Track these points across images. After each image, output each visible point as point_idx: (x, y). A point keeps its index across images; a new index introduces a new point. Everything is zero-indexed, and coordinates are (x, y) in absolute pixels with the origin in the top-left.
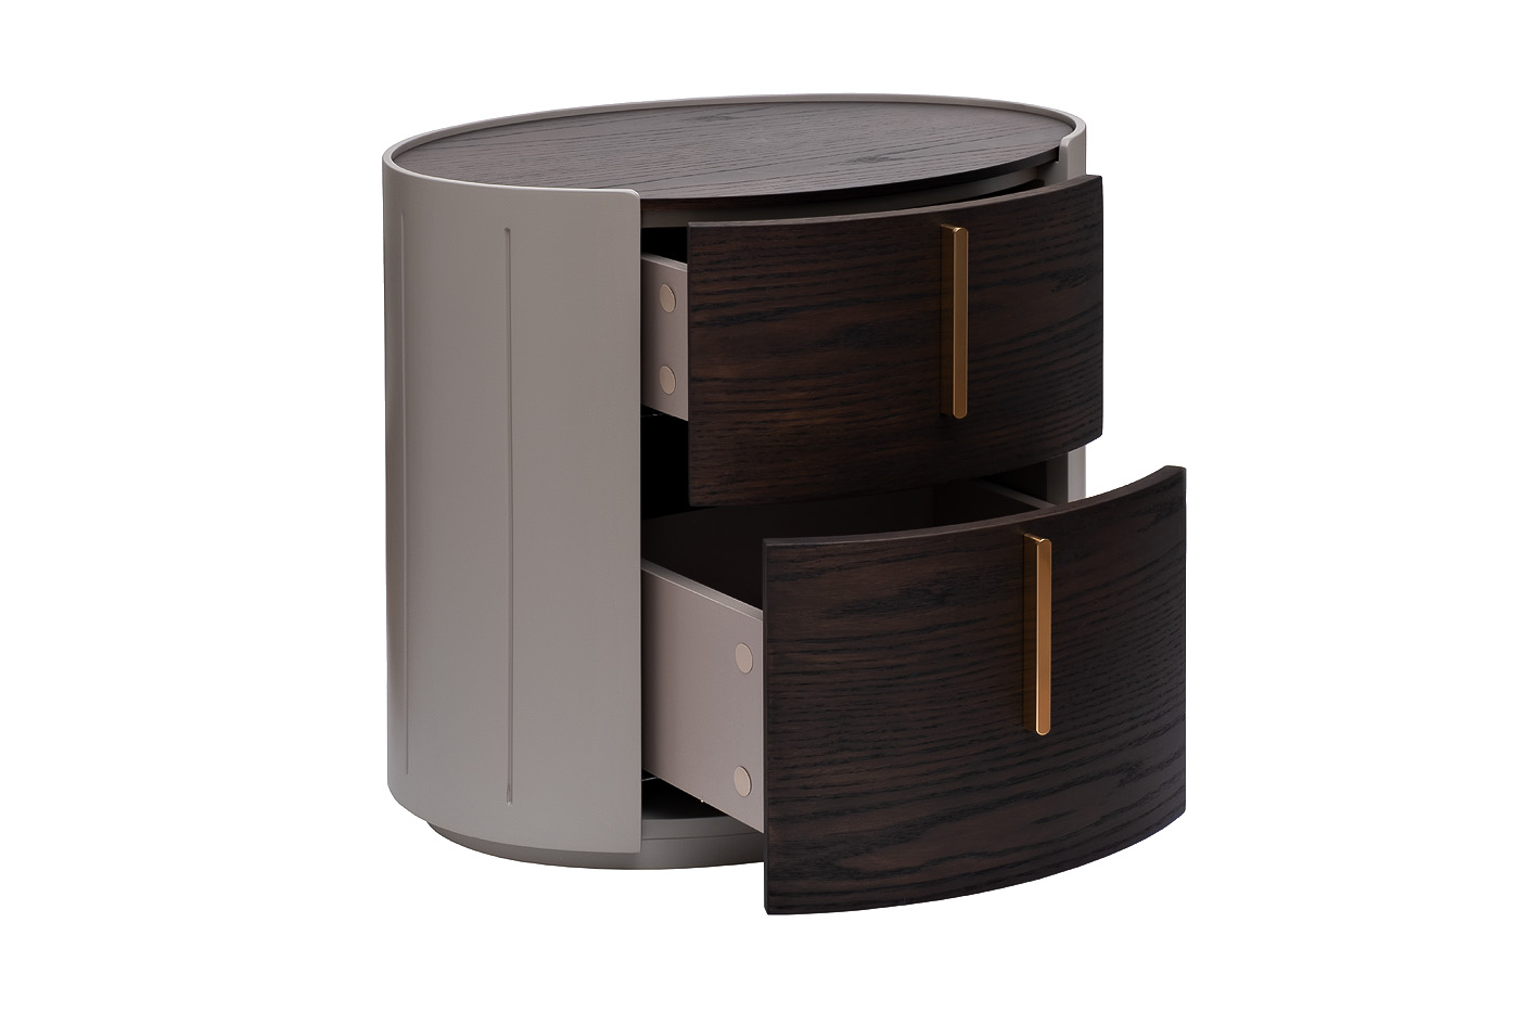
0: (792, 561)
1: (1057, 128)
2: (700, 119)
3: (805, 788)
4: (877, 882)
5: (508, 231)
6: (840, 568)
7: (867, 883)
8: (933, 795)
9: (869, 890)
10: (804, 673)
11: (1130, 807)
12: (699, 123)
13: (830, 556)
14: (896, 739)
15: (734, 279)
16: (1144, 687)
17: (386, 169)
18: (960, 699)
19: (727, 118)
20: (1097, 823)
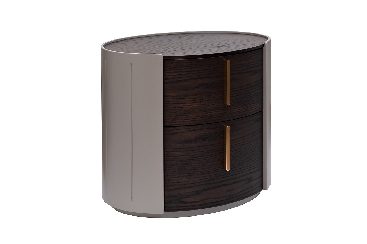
0: (170, 131)
1: (264, 39)
2: (178, 37)
3: (173, 183)
4: (190, 204)
5: (131, 64)
6: (181, 132)
7: (187, 205)
8: (203, 184)
9: (188, 206)
10: (173, 156)
11: (249, 188)
12: (177, 38)
13: (179, 129)
14: (194, 172)
15: (175, 72)
16: (252, 161)
17: (102, 49)
18: (209, 162)
19: (184, 37)
20: (241, 192)
